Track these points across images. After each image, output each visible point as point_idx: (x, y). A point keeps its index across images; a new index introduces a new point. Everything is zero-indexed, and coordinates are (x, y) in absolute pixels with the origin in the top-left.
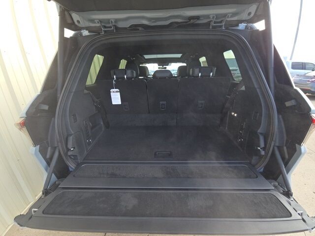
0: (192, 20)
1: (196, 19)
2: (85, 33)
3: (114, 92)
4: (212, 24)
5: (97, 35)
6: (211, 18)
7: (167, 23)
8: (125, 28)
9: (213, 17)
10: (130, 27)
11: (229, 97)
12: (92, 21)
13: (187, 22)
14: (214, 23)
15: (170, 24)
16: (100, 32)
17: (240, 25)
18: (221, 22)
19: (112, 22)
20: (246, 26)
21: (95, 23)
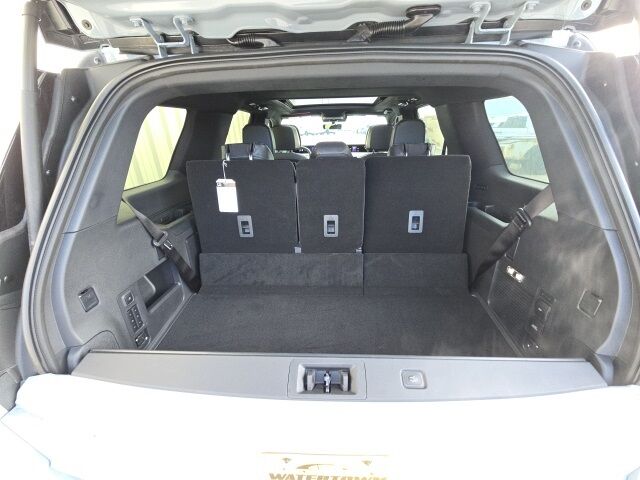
0: (416, 17)
1: (429, 12)
2: (112, 54)
3: (223, 185)
4: (476, 28)
5: (144, 61)
6: (477, 9)
7: (342, 25)
8: (223, 42)
9: (482, 9)
10: (236, 37)
11: (504, 224)
12: (123, 19)
13: (400, 23)
14: (482, 28)
15: (351, 27)
16: (152, 51)
17: (555, 33)
18: (501, 23)
19: (179, 23)
20: (571, 39)
21: (131, 25)
